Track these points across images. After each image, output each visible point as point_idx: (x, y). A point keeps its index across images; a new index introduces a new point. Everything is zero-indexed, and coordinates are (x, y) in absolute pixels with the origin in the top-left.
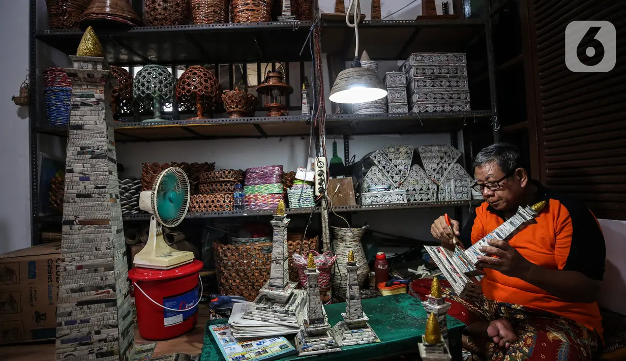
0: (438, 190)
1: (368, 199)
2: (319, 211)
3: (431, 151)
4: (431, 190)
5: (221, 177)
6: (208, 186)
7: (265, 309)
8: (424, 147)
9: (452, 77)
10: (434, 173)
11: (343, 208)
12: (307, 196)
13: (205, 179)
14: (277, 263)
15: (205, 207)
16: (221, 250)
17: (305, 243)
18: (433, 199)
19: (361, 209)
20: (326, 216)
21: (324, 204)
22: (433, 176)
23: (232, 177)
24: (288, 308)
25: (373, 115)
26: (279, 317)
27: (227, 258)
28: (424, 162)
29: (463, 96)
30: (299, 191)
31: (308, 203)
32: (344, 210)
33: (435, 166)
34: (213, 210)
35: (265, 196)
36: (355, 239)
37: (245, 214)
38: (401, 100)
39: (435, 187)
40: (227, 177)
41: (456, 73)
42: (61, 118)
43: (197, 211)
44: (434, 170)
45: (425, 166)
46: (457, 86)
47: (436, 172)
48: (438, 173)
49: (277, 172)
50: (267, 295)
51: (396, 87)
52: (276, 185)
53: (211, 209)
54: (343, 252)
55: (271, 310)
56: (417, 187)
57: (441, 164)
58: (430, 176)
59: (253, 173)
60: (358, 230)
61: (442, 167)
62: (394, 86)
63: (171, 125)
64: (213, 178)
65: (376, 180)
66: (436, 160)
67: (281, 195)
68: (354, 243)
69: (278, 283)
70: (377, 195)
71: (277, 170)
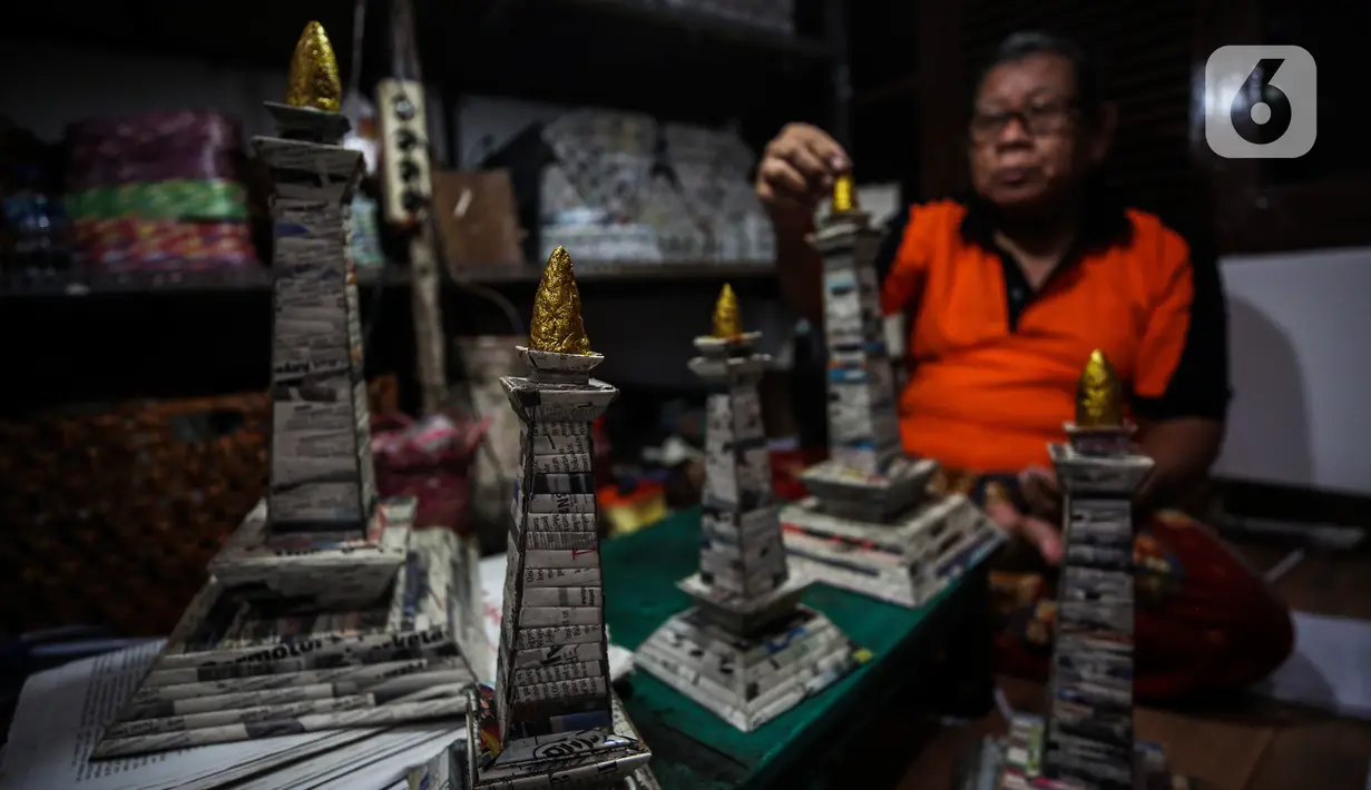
2: (405, 278)
7: (266, 664)
14: (311, 396)
20: (432, 297)
21: (421, 254)
24: (407, 626)
26: (361, 686)
35: (170, 229)
37: (76, 289)
49: (217, 140)
50: (262, 586)
52: (219, 188)
55: (302, 659)
59: (101, 139)
67: (241, 229)
69: (324, 504)
71: (216, 132)
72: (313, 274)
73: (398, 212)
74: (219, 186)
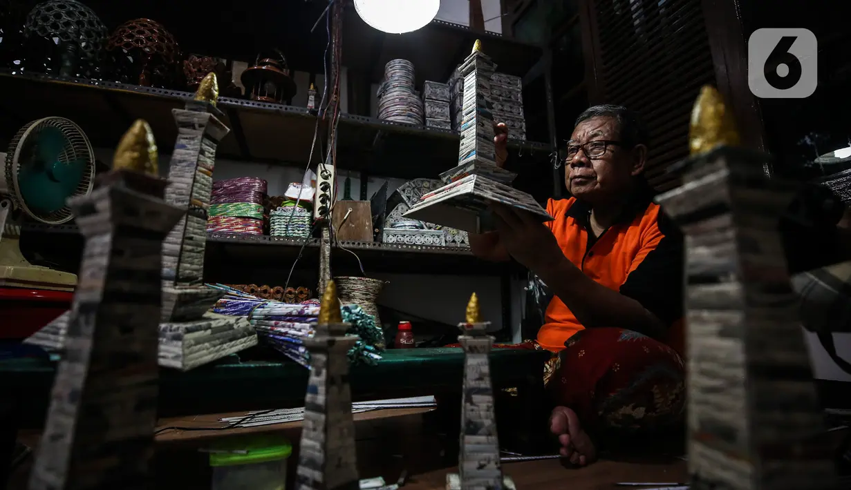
1: (391, 237)
2: (318, 244)
9: (505, 101)
11: (354, 243)
12: (300, 223)
17: (290, 293)
19: (381, 248)
20: (327, 253)
21: (326, 234)
25: (406, 125)
29: (517, 125)
30: (289, 214)
31: (300, 232)
32: (356, 246)
35: (233, 220)
36: (368, 297)
38: (442, 116)
41: (510, 97)
46: (511, 112)
49: (257, 188)
51: (437, 100)
59: (217, 189)
60: (374, 282)
62: (434, 98)
63: (84, 85)
68: (367, 303)
70: (405, 233)
71: (257, 185)
72: (184, 164)
73: (317, 215)
74: (253, 205)
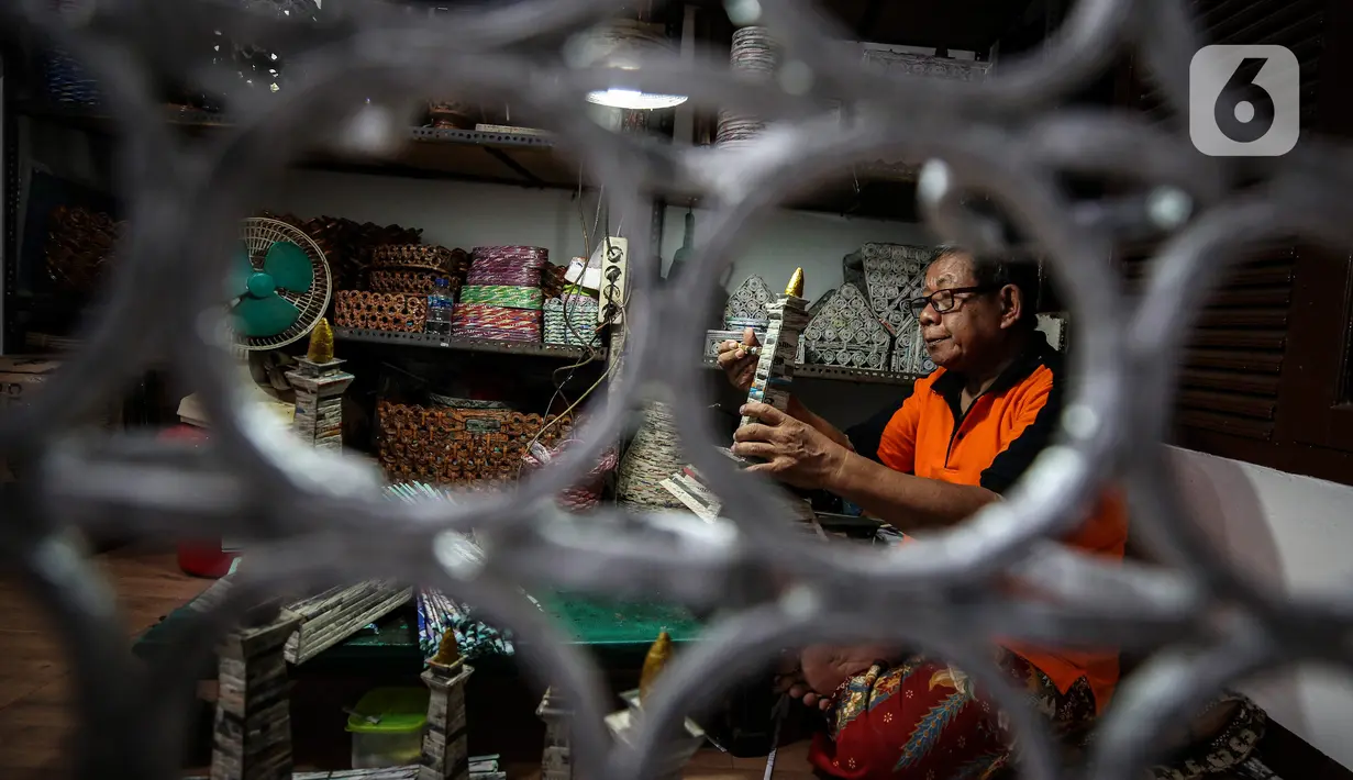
0: (892, 347)
3: (889, 259)
4: (876, 345)
5: (412, 259)
6: (385, 276)
8: (874, 247)
10: (889, 310)
12: (583, 322)
13: (381, 259)
15: (363, 318)
16: (383, 414)
18: (877, 365)
20: (619, 371)
21: (616, 343)
22: (884, 315)
23: (435, 261)
27: (394, 433)
28: (869, 279)
31: (583, 336)
33: (894, 292)
34: (378, 328)
35: (498, 311)
37: (443, 344)
39: (887, 339)
40: (423, 259)
42: (70, 88)
43: (347, 325)
44: (890, 302)
45: (871, 290)
47: (893, 306)
48: (898, 308)
49: (532, 262)
52: (525, 290)
53: (375, 323)
54: (650, 454)
56: (846, 335)
57: (907, 290)
58: (879, 313)
59: (483, 258)
61: (908, 296)
64: (396, 258)
65: (754, 308)
66: (898, 280)
67: (533, 314)
71: (531, 258)
73: (601, 317)
